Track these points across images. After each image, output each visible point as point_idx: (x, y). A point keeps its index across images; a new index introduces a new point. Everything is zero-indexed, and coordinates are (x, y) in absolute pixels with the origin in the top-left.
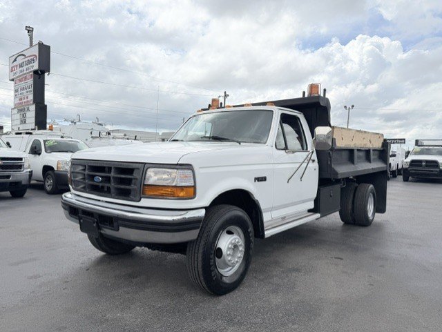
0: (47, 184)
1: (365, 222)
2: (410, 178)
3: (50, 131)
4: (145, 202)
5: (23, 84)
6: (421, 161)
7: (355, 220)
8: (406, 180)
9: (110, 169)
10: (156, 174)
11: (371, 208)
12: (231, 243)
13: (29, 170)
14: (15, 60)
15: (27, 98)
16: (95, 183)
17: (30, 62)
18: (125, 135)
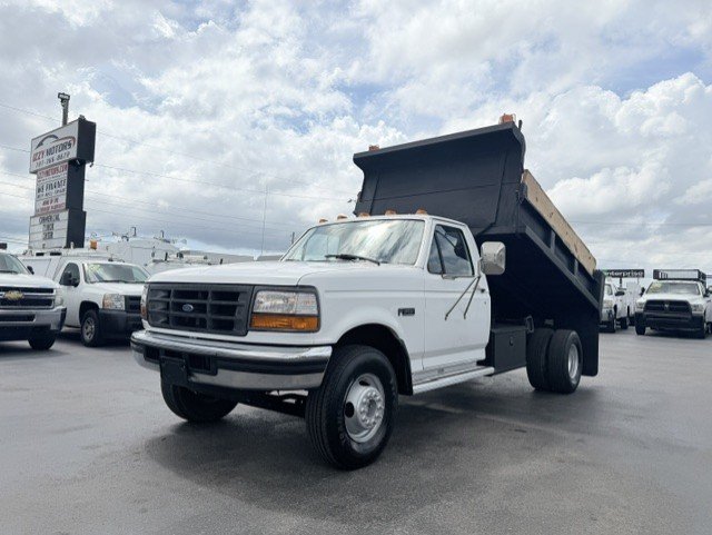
0: (85, 331)
1: (565, 388)
2: (648, 330)
3: (92, 251)
4: (252, 337)
5: (51, 179)
6: (662, 302)
7: (552, 384)
8: (641, 332)
9: (205, 295)
10: (268, 298)
11: (573, 366)
12: (366, 396)
13: (61, 307)
14: (41, 144)
15: (57, 200)
16: (183, 314)
17: (64, 147)
18: (205, 258)
